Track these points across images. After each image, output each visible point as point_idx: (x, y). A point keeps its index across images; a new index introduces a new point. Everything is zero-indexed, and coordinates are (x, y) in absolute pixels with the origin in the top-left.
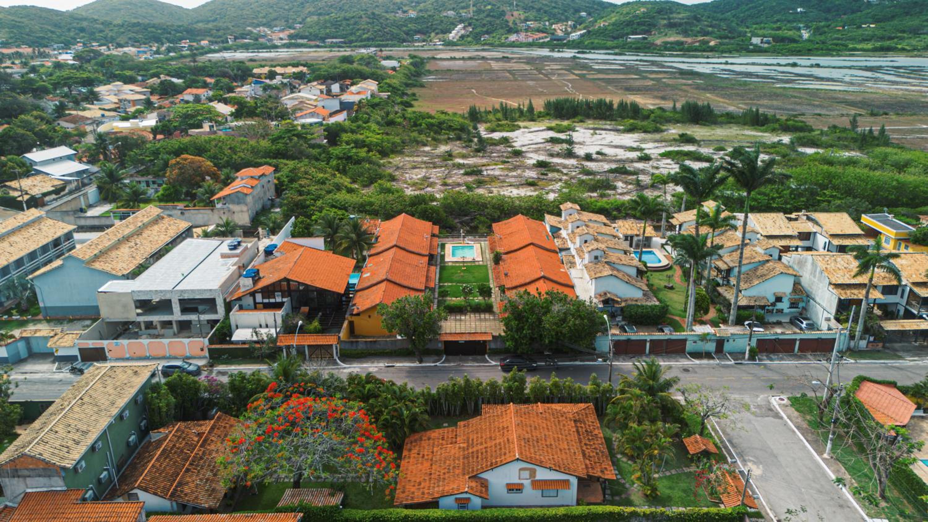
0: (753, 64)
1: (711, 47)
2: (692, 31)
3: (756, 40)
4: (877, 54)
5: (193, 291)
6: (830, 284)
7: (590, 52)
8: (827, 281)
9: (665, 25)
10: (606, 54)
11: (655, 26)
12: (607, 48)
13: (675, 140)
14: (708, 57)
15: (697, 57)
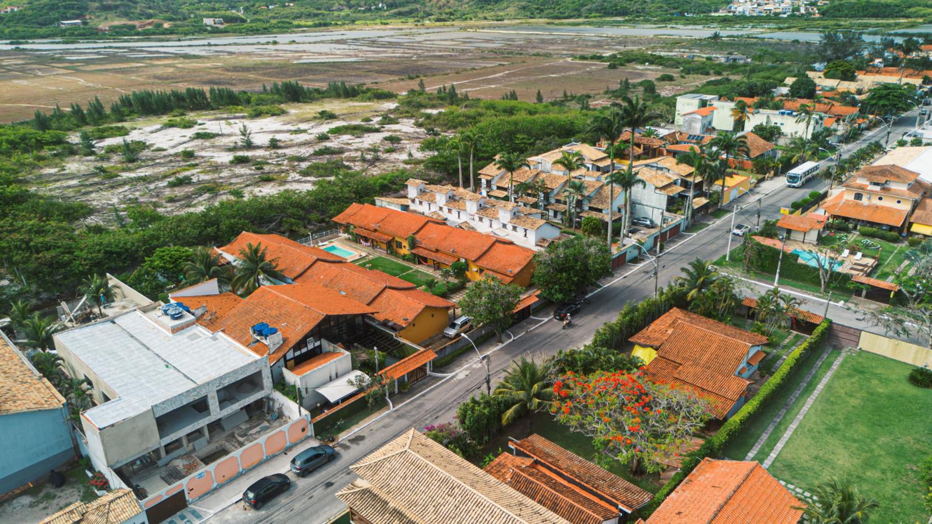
0: (236, 44)
1: (166, 29)
2: (132, 13)
3: (208, 21)
4: (317, 29)
5: (235, 372)
6: (656, 188)
7: (27, 43)
8: (653, 187)
9: (97, 8)
10: (52, 43)
11: (86, 9)
12: (43, 37)
13: (315, 118)
14: (179, 40)
15: (168, 40)
